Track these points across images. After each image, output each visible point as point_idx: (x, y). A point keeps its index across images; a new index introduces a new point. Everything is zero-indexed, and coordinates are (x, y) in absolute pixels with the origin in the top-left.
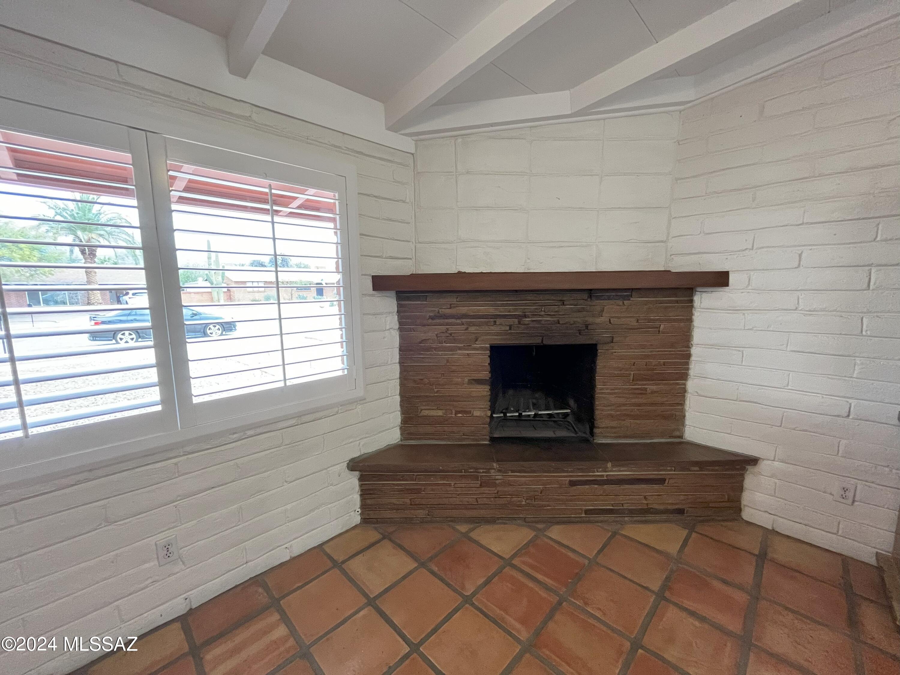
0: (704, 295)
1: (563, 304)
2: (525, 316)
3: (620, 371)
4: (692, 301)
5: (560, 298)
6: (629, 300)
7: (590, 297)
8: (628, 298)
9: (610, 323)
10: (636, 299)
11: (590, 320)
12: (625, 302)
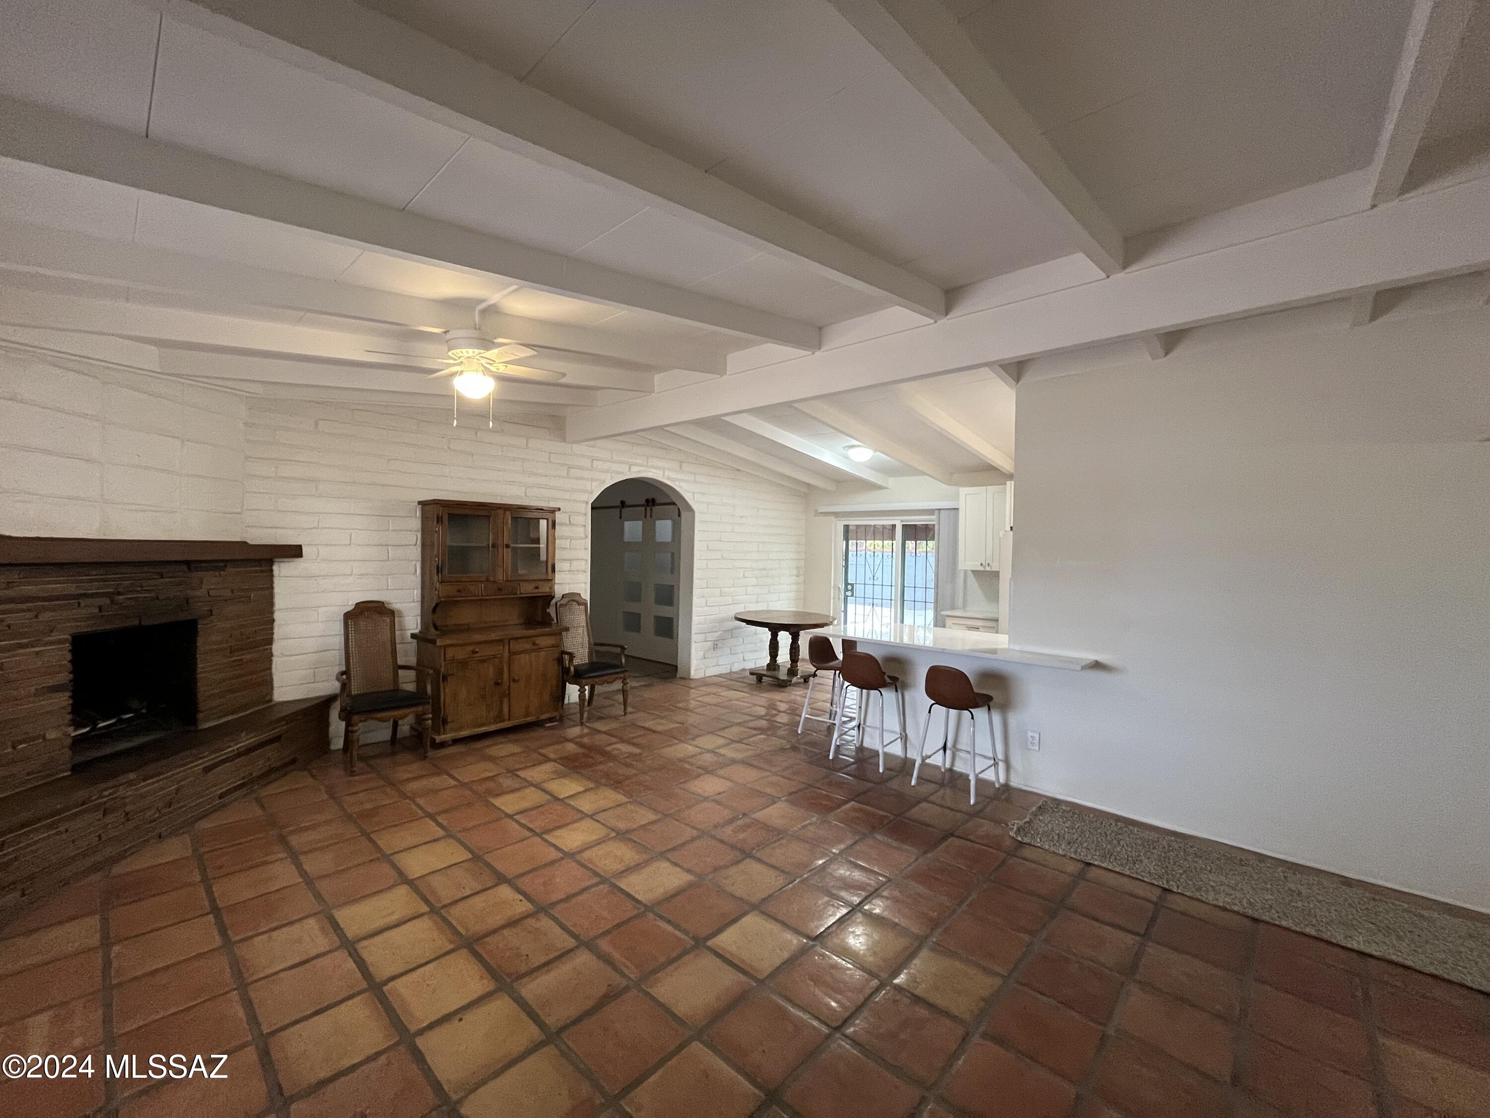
0: (282, 565)
1: (162, 577)
2: (119, 594)
3: (219, 644)
4: (272, 570)
5: (159, 570)
6: (224, 571)
7: (189, 568)
8: (223, 569)
9: (209, 595)
10: (230, 570)
11: (191, 593)
12: (222, 573)
